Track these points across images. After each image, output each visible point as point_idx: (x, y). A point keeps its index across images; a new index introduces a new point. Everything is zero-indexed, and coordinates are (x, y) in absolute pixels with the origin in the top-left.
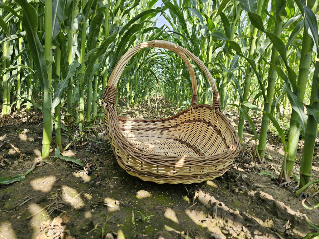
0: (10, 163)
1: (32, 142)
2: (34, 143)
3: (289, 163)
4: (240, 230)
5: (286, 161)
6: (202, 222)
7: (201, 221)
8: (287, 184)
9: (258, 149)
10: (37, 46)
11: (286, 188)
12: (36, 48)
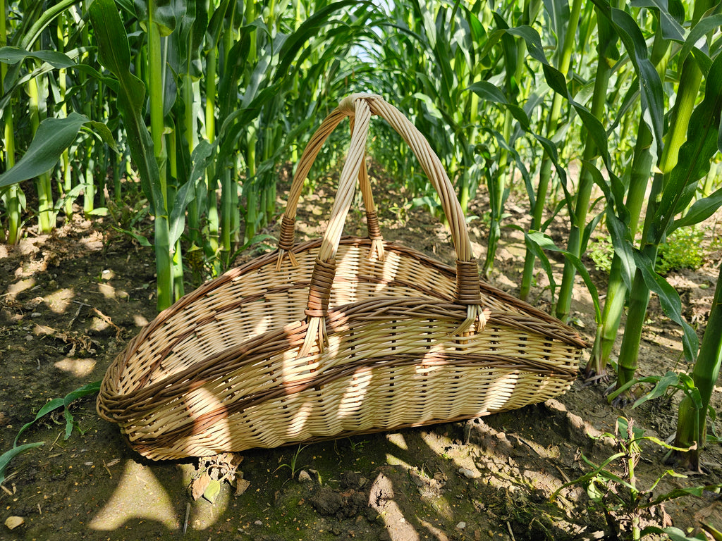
0: (103, 347)
1: (126, 300)
2: (132, 301)
3: (605, 343)
4: (503, 462)
5: (599, 339)
6: (447, 449)
7: (444, 448)
8: (599, 380)
9: (556, 311)
10: (143, 138)
11: (596, 387)
12: (140, 141)
